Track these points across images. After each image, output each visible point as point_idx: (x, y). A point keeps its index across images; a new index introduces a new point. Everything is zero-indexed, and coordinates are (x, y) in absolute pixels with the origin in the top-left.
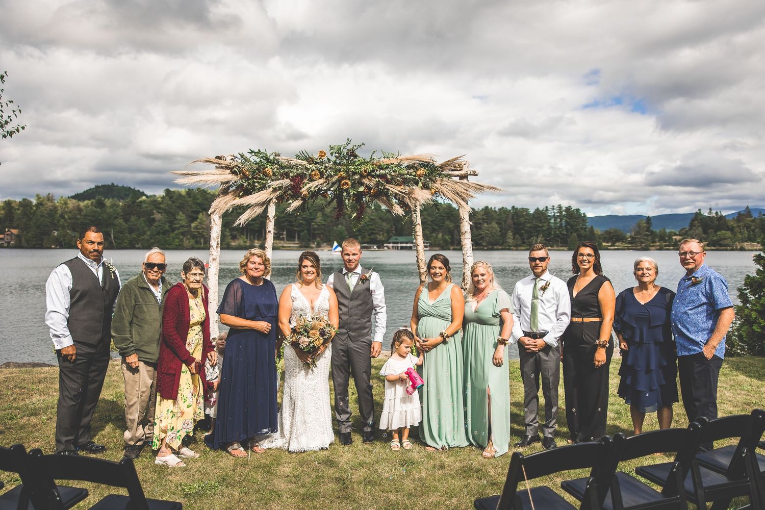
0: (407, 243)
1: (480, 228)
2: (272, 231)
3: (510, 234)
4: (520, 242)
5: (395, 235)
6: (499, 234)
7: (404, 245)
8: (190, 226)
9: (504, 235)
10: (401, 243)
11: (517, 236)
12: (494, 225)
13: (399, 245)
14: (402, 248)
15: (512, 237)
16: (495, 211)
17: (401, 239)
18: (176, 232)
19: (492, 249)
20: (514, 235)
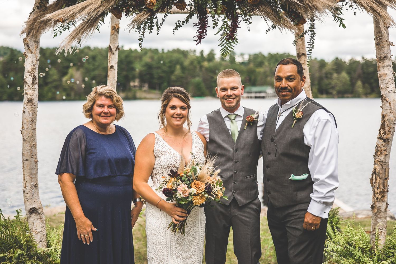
0: (260, 92)
1: (331, 78)
2: (116, 67)
3: (359, 83)
4: (369, 91)
5: (249, 85)
6: (349, 83)
7: (258, 95)
8: (60, 80)
9: (353, 84)
10: (256, 92)
11: (367, 85)
12: (344, 75)
13: (253, 95)
14: (256, 97)
15: (361, 86)
16: (345, 62)
17: (255, 89)
18: (50, 86)
19: (343, 97)
20: (364, 83)
